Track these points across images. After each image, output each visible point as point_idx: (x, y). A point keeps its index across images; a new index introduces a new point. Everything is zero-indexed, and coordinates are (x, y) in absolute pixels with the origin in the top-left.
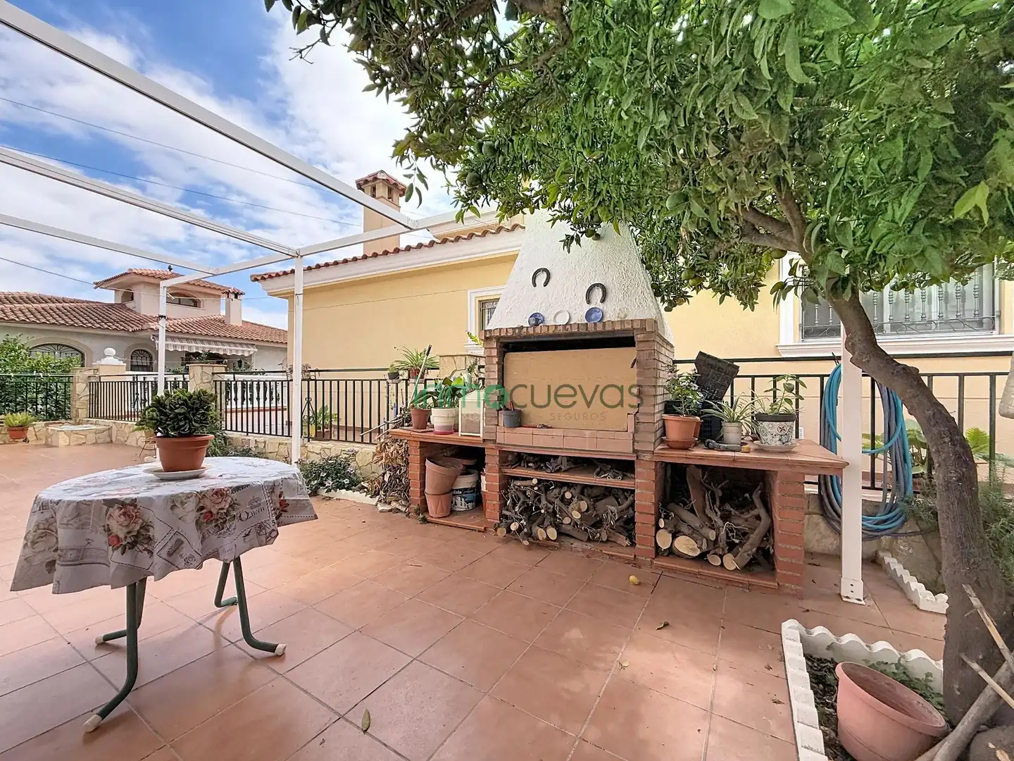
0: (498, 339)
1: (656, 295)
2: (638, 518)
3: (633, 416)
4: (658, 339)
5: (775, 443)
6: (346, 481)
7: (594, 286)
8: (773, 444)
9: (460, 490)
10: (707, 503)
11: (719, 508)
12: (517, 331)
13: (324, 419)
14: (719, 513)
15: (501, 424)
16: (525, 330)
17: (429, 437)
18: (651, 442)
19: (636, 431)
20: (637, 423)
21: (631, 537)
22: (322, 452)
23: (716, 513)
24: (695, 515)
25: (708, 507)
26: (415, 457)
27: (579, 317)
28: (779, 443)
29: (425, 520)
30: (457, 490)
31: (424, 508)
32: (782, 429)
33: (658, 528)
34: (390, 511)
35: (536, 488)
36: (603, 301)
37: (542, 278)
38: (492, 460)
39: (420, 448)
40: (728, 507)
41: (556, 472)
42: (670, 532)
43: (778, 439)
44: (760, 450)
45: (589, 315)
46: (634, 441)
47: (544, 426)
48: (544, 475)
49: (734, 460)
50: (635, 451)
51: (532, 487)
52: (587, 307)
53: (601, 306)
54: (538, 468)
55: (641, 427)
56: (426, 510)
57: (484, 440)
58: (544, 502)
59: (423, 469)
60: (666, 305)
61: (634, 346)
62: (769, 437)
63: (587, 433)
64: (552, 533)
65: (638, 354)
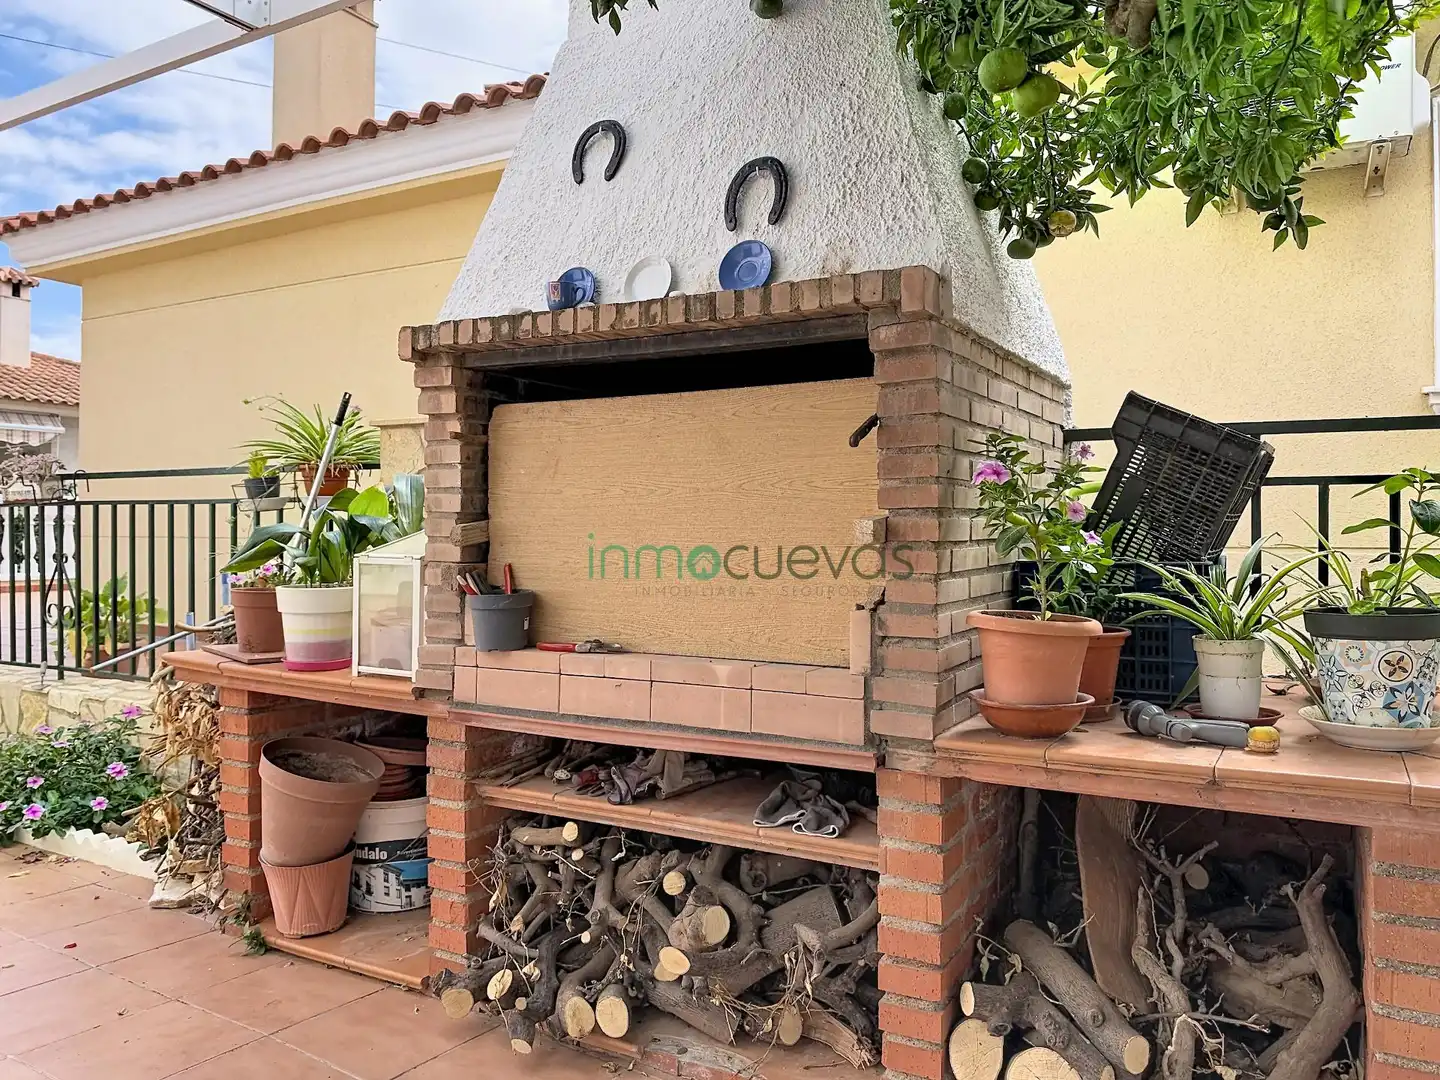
0: (459, 356)
1: (981, 202)
2: (888, 976)
3: (865, 613)
4: (958, 344)
5: (1369, 717)
6: (98, 804)
7: (751, 167)
8: (1364, 720)
9: (384, 846)
10: (1141, 921)
11: (1183, 945)
12: (505, 328)
13: (115, 613)
14: (1179, 962)
15: (471, 640)
16: (527, 324)
17: (275, 679)
18: (921, 709)
19: (877, 667)
20: (879, 641)
21: (873, 1038)
22: (84, 711)
23: (1169, 959)
24: (1090, 972)
25: (1141, 938)
26: (236, 741)
27: (702, 279)
28: (1385, 718)
29: (261, 946)
30: (372, 847)
31: (258, 909)
32: (1396, 666)
33: (958, 1017)
34: (184, 904)
35: (577, 855)
36: (778, 214)
37: (601, 153)
38: (445, 759)
39: (251, 711)
40: (1212, 937)
41: (637, 799)
42: (996, 1031)
43: (1379, 701)
44: (1321, 742)
45: (729, 267)
46: (869, 703)
47: (599, 647)
48: (601, 809)
49: (1215, 781)
50: (873, 740)
51: (567, 849)
52: (727, 241)
53: (769, 235)
54: (590, 786)
55: (891, 652)
56: (268, 913)
57: (420, 693)
58: (600, 902)
59: (255, 781)
60: (1014, 234)
61: (869, 373)
62: (1350, 695)
63: (722, 670)
64: (613, 1015)
65: (883, 398)
